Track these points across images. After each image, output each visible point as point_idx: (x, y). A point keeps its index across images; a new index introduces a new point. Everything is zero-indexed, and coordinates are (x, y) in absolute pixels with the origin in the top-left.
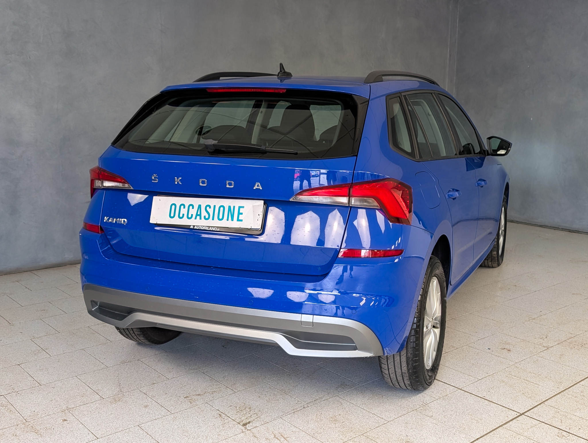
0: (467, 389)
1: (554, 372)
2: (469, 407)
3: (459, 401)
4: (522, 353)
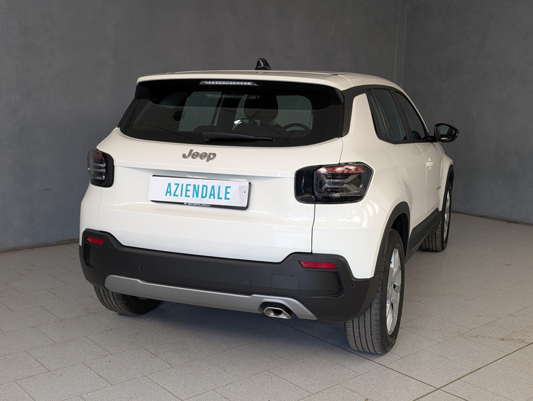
0: (390, 365)
1: (473, 351)
2: (390, 382)
3: (381, 376)
4: (446, 334)
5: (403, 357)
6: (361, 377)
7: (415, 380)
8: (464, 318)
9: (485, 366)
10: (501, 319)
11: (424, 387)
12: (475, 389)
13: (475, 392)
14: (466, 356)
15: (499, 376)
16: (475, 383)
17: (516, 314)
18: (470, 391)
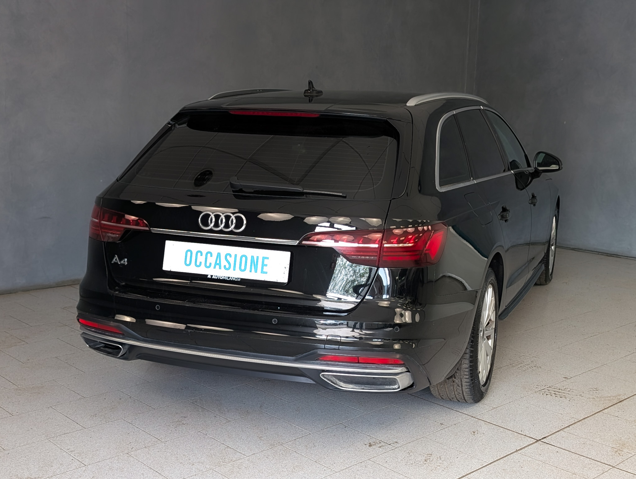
0: (482, 417)
4: (542, 382)
5: (495, 408)
6: (449, 429)
7: (511, 432)
8: (562, 365)
9: (590, 416)
10: (605, 365)
11: (523, 438)
12: (580, 440)
13: (581, 443)
14: (567, 406)
15: (606, 426)
16: (580, 434)
17: (623, 360)
18: (575, 443)
